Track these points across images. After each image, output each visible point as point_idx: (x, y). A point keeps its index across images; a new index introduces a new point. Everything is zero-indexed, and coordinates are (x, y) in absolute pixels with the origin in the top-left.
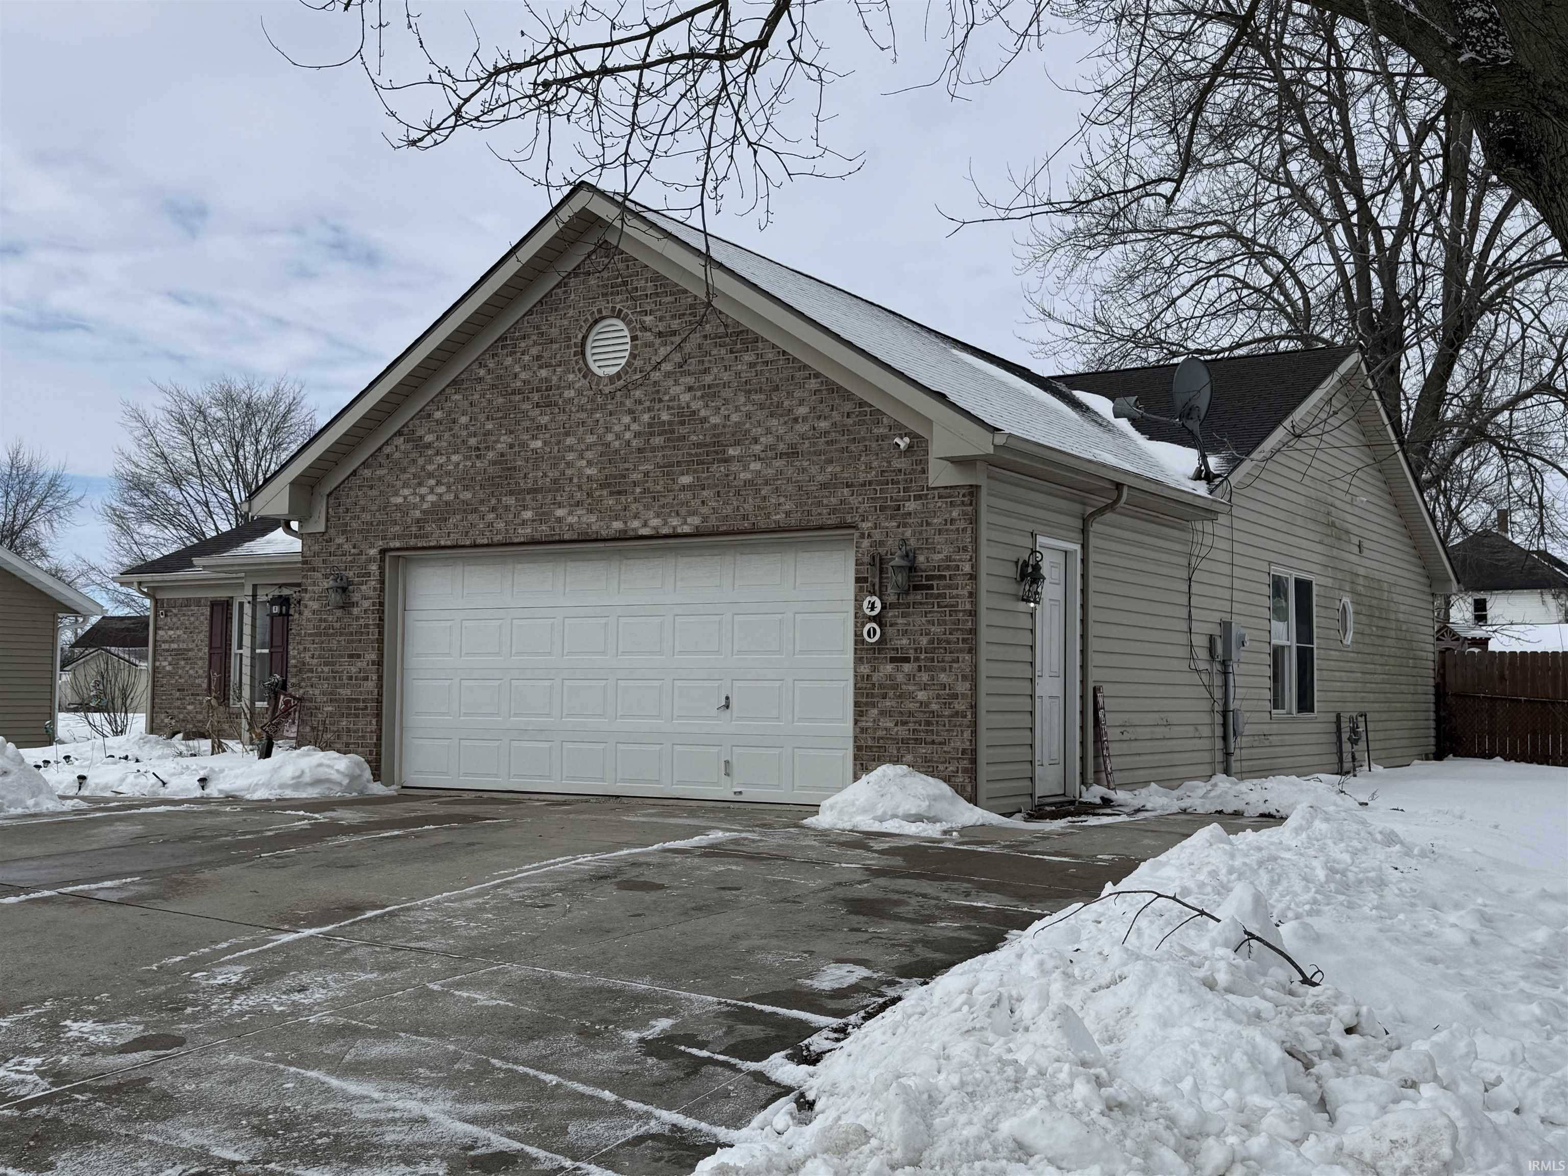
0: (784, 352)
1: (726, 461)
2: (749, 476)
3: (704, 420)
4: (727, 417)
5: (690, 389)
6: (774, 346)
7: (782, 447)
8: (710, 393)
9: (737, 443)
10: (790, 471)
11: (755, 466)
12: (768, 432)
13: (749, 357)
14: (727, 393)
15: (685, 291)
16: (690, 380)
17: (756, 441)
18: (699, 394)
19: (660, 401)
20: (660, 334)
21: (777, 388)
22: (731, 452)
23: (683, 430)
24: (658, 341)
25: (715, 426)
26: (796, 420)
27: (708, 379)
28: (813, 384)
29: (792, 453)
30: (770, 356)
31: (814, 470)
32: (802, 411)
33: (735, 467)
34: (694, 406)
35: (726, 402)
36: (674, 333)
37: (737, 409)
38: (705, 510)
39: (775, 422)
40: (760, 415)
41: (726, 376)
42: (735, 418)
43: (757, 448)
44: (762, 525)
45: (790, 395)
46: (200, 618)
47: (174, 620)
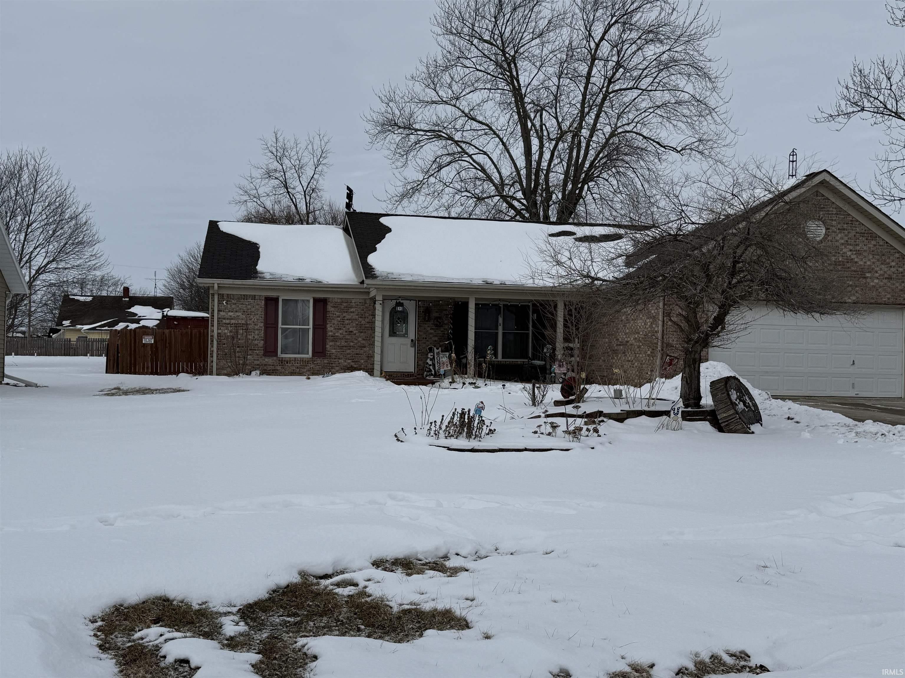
0: (887, 243)
1: (865, 278)
2: (874, 284)
3: (856, 262)
4: (865, 262)
5: (851, 250)
6: (883, 240)
7: (886, 276)
8: (859, 253)
9: (870, 272)
10: (889, 284)
11: (876, 281)
12: (881, 269)
13: (873, 242)
14: (865, 254)
15: (849, 215)
16: (851, 247)
17: (877, 272)
18: (854, 253)
21: (884, 255)
22: (868, 275)
23: (848, 265)
25: (861, 265)
26: (891, 267)
27: (858, 248)
28: (897, 255)
29: (890, 278)
30: (881, 244)
31: (897, 285)
32: (893, 264)
33: (868, 280)
34: (853, 257)
35: (865, 257)
37: (869, 260)
38: (857, 295)
39: (883, 266)
40: (878, 263)
41: (865, 248)
42: (868, 263)
43: (877, 275)
44: (879, 302)
45: (889, 258)
46: (257, 307)
47: (233, 306)
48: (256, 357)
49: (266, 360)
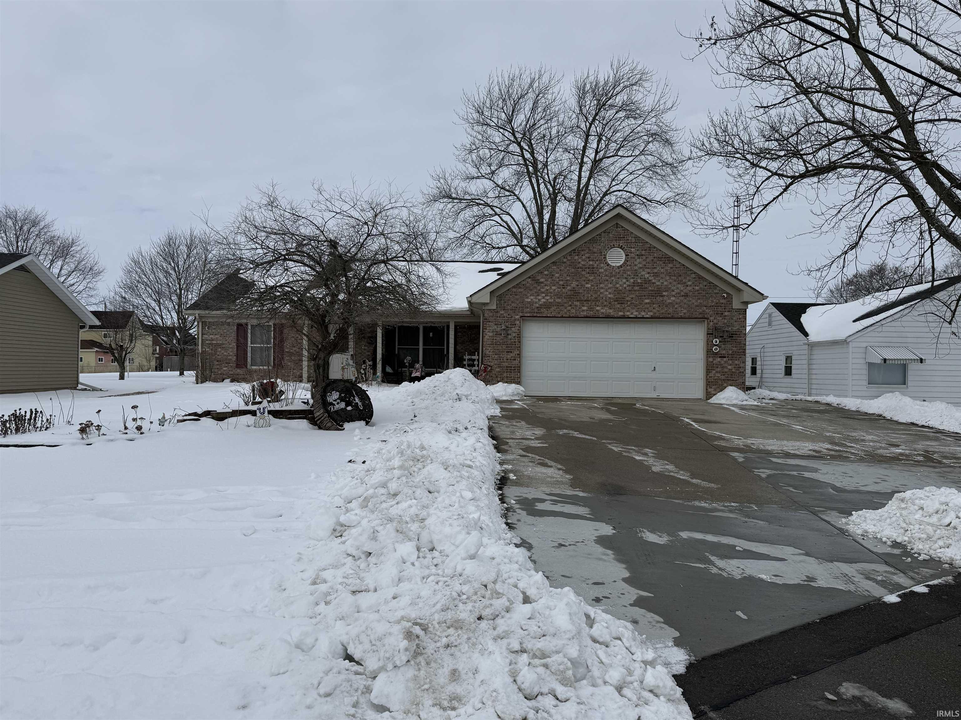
0: (683, 265)
1: (662, 296)
2: (670, 301)
3: (654, 283)
4: (663, 283)
5: (648, 273)
6: (680, 263)
7: (682, 294)
8: (656, 275)
9: (667, 291)
10: (685, 301)
11: (673, 298)
12: (678, 288)
13: (671, 265)
14: (662, 275)
15: (647, 242)
16: (649, 270)
17: (673, 291)
18: (652, 275)
19: (637, 276)
20: (637, 255)
21: (680, 276)
22: (664, 293)
23: (646, 286)
24: (636, 257)
25: (658, 285)
26: (687, 286)
27: (655, 271)
28: (693, 276)
29: (686, 295)
30: (678, 266)
31: (694, 301)
32: (689, 283)
33: (665, 298)
34: (650, 278)
35: (662, 278)
36: (642, 255)
37: (666, 281)
38: (654, 311)
39: (680, 286)
40: (675, 283)
41: (662, 270)
42: (665, 283)
43: (674, 293)
44: (676, 316)
45: (685, 278)
46: (231, 331)
47: (213, 331)
48: (230, 369)
49: (238, 371)
